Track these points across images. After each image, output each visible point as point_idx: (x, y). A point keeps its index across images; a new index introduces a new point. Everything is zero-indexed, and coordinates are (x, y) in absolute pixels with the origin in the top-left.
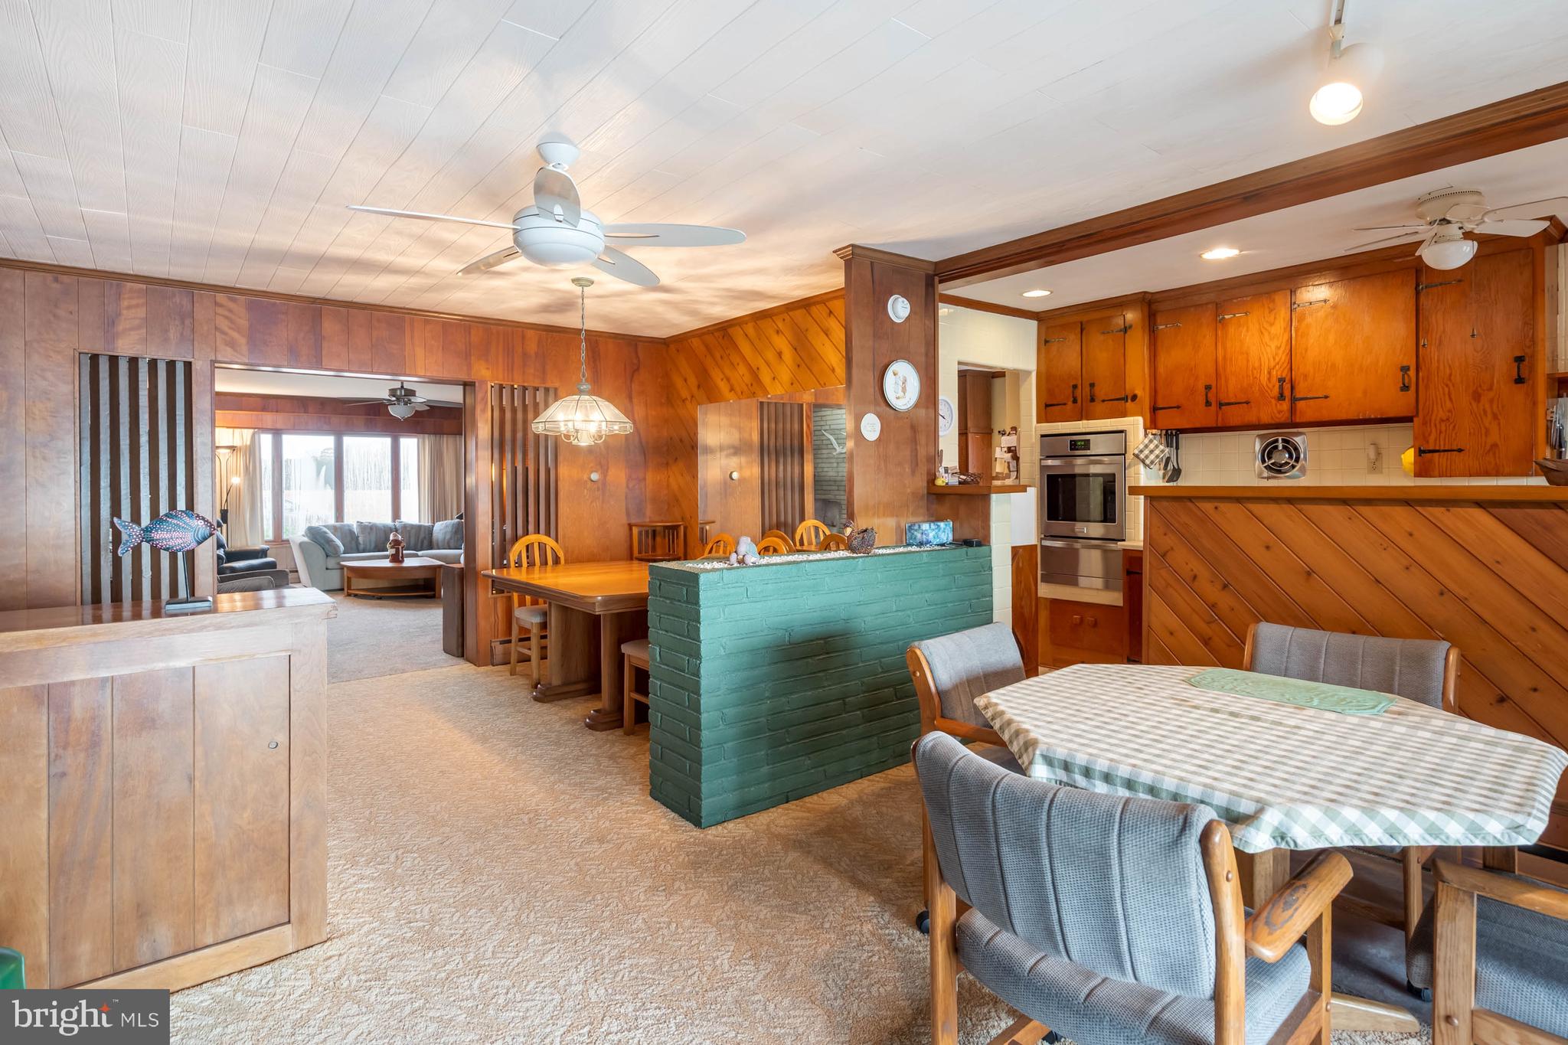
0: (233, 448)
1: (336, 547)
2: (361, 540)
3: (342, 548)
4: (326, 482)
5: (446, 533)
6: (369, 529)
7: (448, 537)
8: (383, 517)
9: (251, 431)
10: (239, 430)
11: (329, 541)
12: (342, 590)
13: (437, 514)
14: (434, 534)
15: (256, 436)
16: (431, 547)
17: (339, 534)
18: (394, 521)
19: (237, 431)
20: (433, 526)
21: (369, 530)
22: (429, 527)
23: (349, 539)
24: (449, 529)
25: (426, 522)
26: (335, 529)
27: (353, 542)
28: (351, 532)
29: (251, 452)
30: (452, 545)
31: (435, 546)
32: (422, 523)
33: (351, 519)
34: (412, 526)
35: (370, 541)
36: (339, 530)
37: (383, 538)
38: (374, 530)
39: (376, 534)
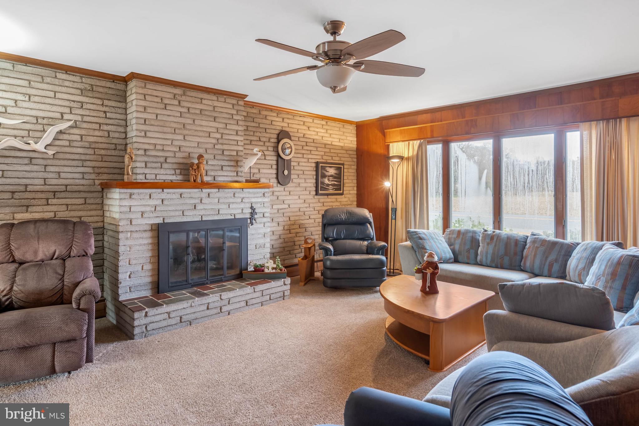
0: (401, 158)
9: (422, 141)
15: (423, 147)
26: (457, 234)
29: (418, 160)
35: (487, 253)
36: (461, 236)
37: (502, 252)
38: (495, 240)
39: (495, 246)
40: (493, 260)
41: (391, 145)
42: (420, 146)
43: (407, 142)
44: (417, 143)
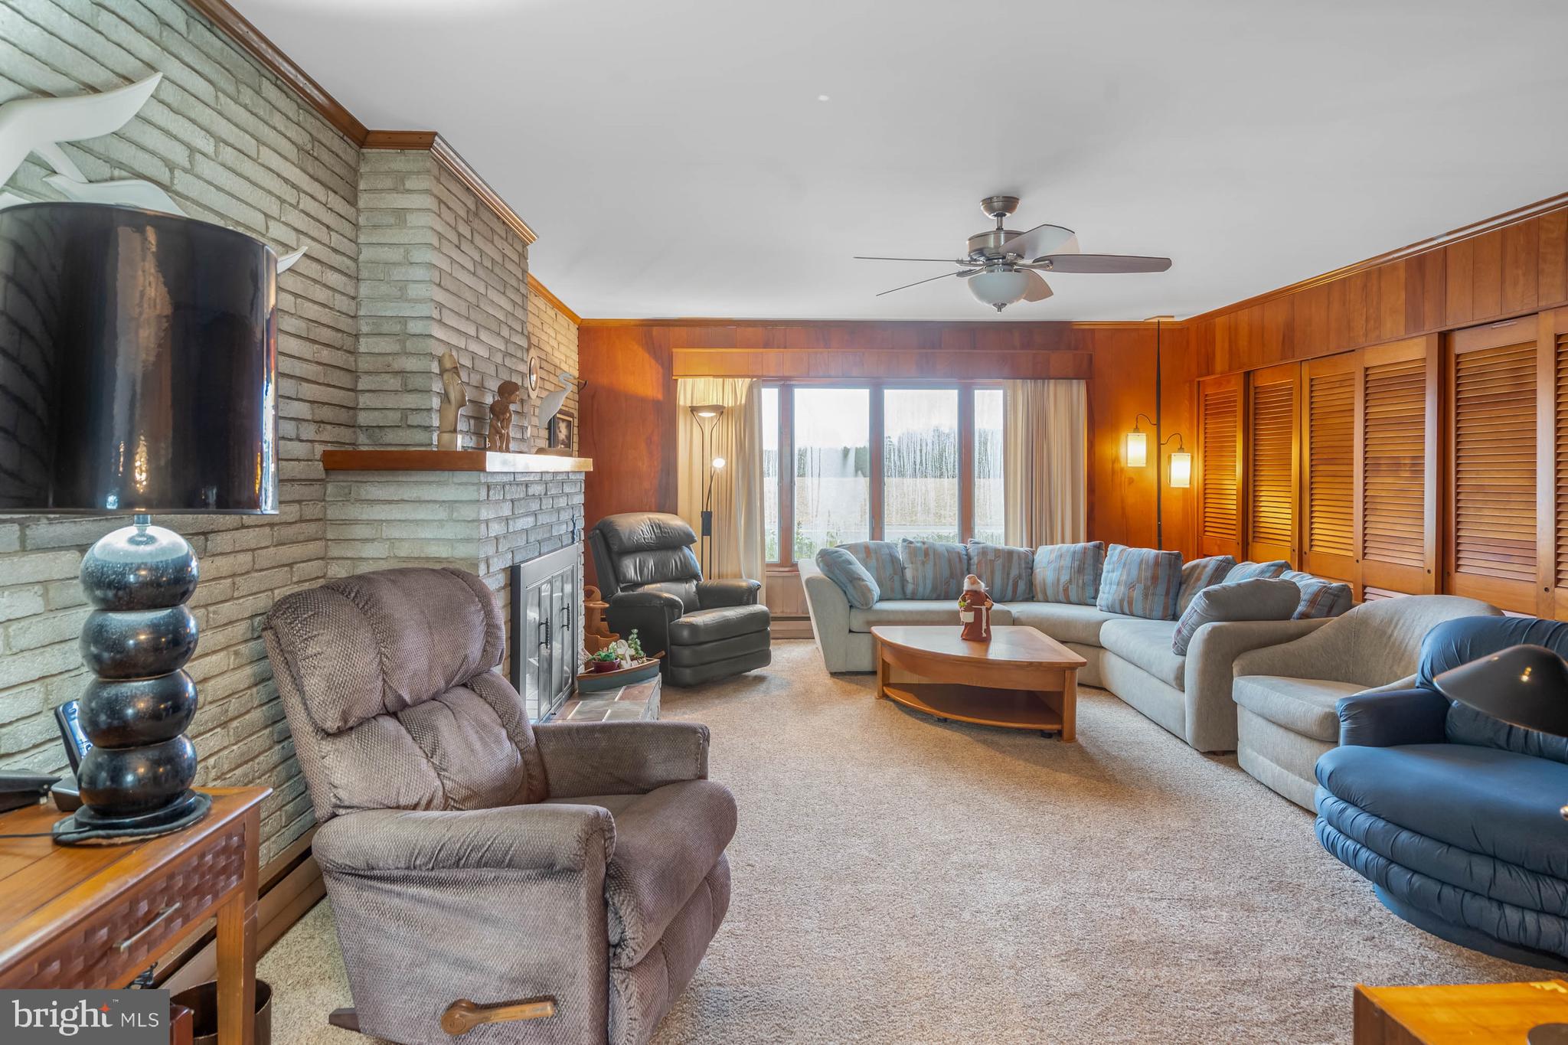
0: (719, 410)
1: (865, 591)
2: (909, 574)
3: (876, 591)
4: (858, 468)
5: (1060, 569)
6: (923, 553)
7: (1065, 578)
8: (945, 531)
9: (748, 381)
10: (731, 380)
11: (855, 579)
12: (874, 673)
13: (1039, 529)
14: (1039, 570)
15: (755, 391)
16: (1030, 597)
17: (873, 562)
18: (963, 540)
19: (729, 381)
20: (1033, 553)
21: (921, 558)
22: (1026, 554)
23: (889, 571)
24: (1067, 562)
25: (1020, 546)
26: (865, 553)
27: (897, 578)
28: (893, 559)
29: (747, 416)
30: (1073, 597)
31: (1040, 596)
32: (1011, 547)
33: (894, 534)
34: (997, 552)
35: (924, 578)
36: (873, 555)
37: (946, 573)
38: (932, 556)
39: (935, 565)
40: (934, 588)
41: (680, 381)
42: (751, 388)
43: (721, 380)
44: (742, 384)
